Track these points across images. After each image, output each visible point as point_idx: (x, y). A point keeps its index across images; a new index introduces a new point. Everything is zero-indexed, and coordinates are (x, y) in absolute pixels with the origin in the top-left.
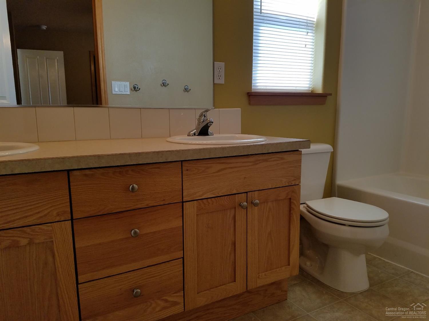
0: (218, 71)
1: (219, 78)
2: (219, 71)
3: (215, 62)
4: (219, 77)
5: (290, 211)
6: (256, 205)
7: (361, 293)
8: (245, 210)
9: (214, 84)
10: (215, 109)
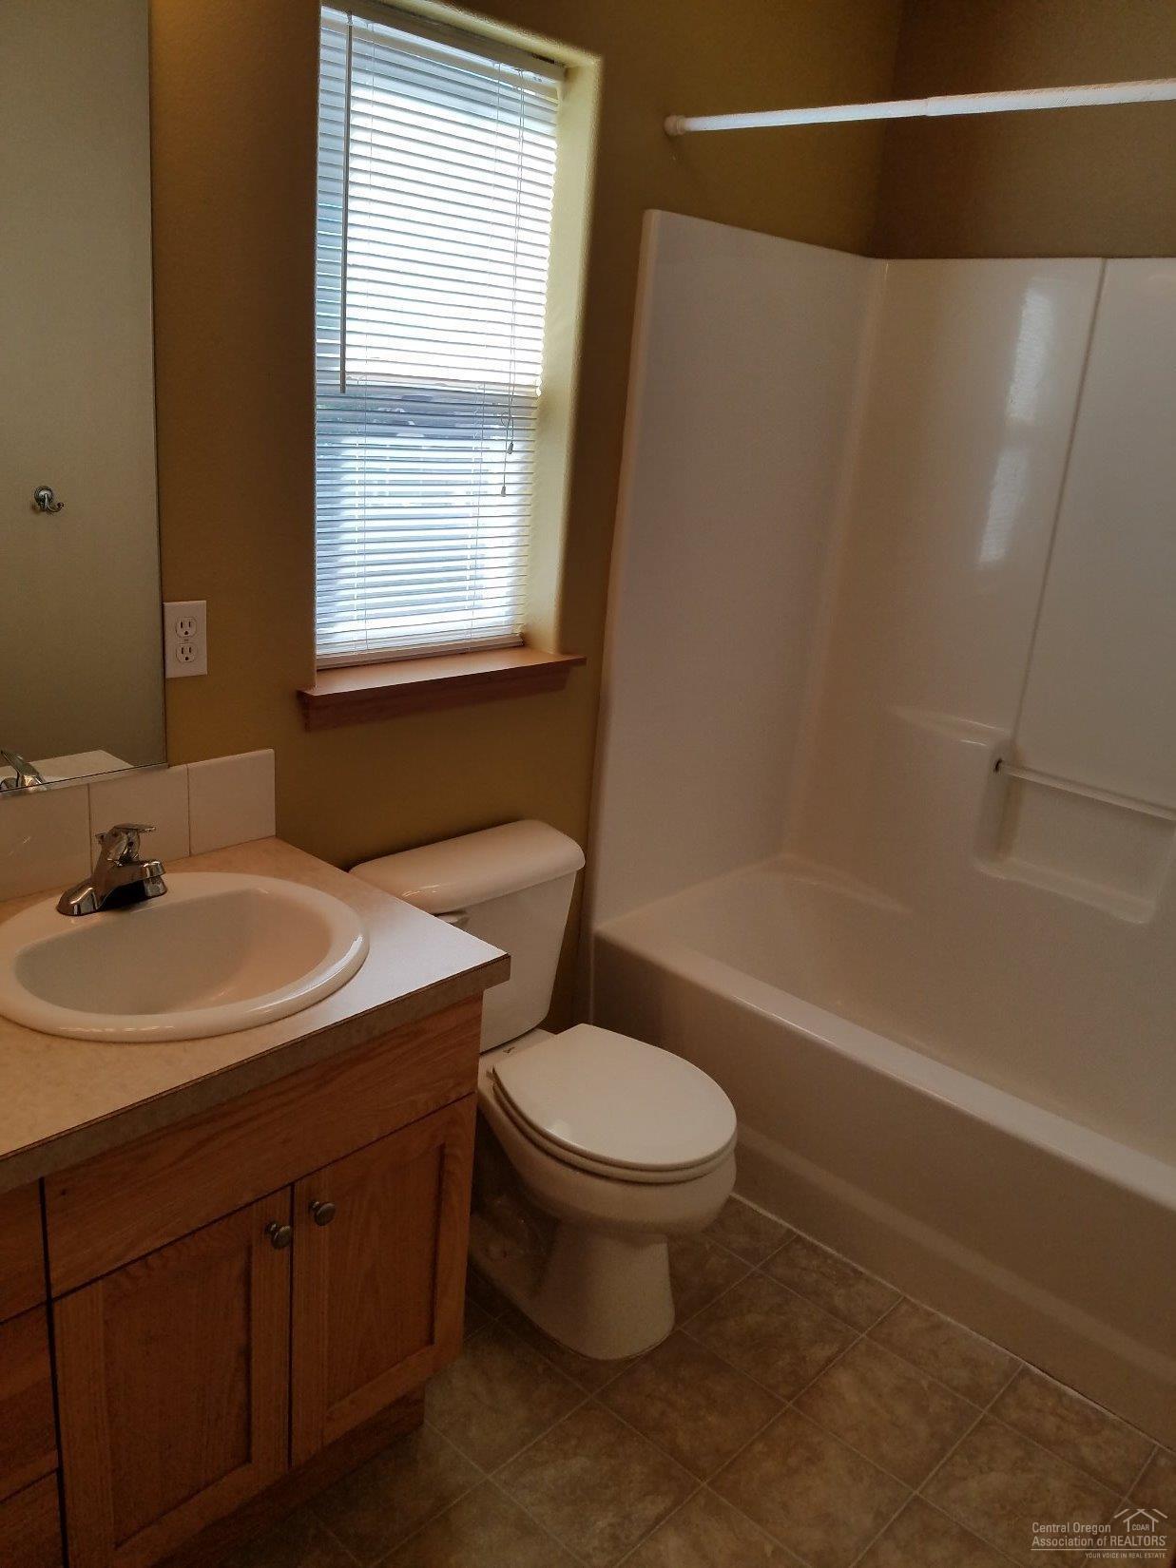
0: (182, 633)
1: (187, 659)
2: (186, 633)
3: (166, 604)
4: (187, 653)
5: (440, 1181)
6: (321, 1219)
7: (649, 1357)
8: (286, 1251)
9: (164, 679)
10: (169, 766)
